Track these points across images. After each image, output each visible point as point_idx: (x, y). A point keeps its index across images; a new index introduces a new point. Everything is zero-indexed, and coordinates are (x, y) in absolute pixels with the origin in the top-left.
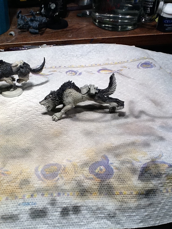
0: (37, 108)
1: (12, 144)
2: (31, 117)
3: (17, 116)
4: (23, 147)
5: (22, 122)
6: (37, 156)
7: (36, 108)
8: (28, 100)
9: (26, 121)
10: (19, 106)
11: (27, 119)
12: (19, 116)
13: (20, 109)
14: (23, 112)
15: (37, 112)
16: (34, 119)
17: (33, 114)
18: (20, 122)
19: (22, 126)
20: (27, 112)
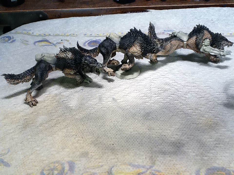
0: (176, 86)
1: (156, 134)
2: (172, 98)
3: (153, 96)
4: (171, 139)
5: (162, 104)
6: (194, 154)
7: (174, 86)
8: (162, 76)
9: (166, 103)
10: (153, 82)
11: (167, 100)
12: (156, 96)
13: (155, 86)
14: (161, 91)
15: (178, 92)
16: (175, 100)
17: (174, 95)
18: (159, 104)
19: (163, 110)
20: (165, 91)
